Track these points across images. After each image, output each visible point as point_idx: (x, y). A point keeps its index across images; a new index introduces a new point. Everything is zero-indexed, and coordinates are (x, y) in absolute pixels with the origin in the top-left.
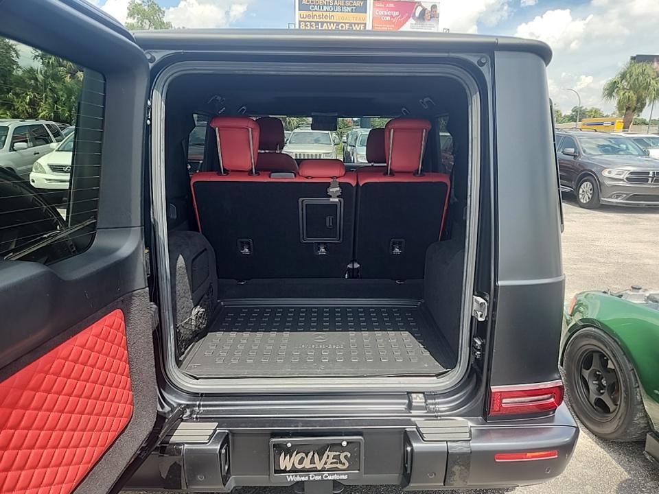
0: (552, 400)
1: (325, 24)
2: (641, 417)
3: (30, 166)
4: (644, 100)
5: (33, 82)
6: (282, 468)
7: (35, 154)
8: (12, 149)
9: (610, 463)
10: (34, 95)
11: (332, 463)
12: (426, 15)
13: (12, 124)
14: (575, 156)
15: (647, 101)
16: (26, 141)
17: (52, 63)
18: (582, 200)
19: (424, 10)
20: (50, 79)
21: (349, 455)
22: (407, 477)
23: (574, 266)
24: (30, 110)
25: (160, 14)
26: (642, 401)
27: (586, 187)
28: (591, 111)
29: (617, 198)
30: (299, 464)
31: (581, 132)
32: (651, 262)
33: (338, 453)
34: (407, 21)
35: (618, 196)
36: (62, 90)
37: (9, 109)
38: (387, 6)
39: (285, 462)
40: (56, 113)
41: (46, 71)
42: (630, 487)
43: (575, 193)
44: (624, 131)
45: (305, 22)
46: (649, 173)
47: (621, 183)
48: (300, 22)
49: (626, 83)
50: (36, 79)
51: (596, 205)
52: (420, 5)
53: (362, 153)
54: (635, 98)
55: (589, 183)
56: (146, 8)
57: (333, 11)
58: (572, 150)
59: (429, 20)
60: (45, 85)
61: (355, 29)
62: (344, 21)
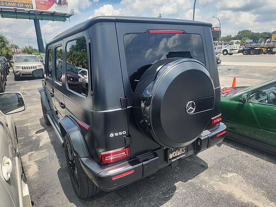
6: (170, 158)
11: (182, 152)
12: (62, 3)
22: (198, 149)
30: (174, 155)
34: (53, 4)
59: (63, 5)
61: (27, 7)
62: (21, 3)
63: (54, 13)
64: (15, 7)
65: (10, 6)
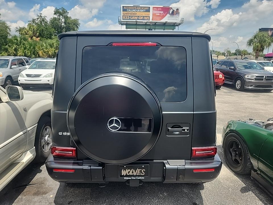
0: (213, 152)
1: (133, 17)
2: (249, 164)
3: (18, 75)
4: (264, 47)
5: (16, 41)
6: (123, 175)
7: (19, 70)
8: (11, 68)
9: (239, 182)
10: (17, 46)
11: (139, 173)
12: (174, 13)
13: (11, 58)
14: (234, 70)
15: (265, 47)
16: (16, 65)
17: (23, 33)
18: (237, 88)
19: (173, 11)
20: (22, 40)
21: (145, 170)
22: (164, 178)
23: (232, 113)
24: (15, 52)
25: (67, 13)
26: (250, 158)
27: (238, 82)
28: (243, 51)
29: (251, 87)
30: (128, 173)
31: (237, 60)
32: (263, 111)
33: (141, 170)
34: (166, 15)
35: (251, 86)
36: (27, 44)
37: (6, 52)
38: (158, 9)
39: (124, 173)
40: (25, 53)
41: (21, 37)
42: (245, 189)
43: (234, 84)
44: (256, 59)
45: (125, 16)
46: (263, 77)
47: (253, 81)
48: (123, 16)
49: (256, 40)
50: (17, 40)
51: (243, 89)
52: (172, 9)
53: (148, 69)
54: (260, 46)
55: (240, 81)
56: (61, 11)
57: (136, 11)
58: (233, 67)
59: (176, 15)
60: (21, 42)
61: (145, 19)
62: (141, 16)
63: (166, 23)
64: (137, 20)
65: (133, 19)
